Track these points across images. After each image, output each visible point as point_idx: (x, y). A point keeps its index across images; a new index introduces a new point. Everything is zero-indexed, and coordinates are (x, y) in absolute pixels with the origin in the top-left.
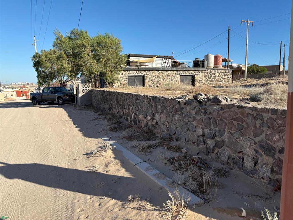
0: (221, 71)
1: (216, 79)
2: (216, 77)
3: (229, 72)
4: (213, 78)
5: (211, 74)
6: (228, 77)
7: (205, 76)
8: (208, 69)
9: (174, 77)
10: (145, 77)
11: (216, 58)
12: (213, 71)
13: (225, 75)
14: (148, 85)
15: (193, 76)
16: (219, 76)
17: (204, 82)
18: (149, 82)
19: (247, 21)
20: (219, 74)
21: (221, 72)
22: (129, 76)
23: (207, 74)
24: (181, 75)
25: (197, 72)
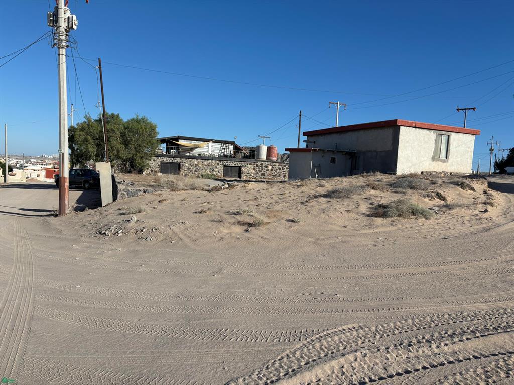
0: (274, 164)
1: (268, 173)
2: (268, 170)
3: (285, 166)
4: (265, 172)
5: (262, 167)
6: (284, 172)
7: (254, 169)
8: (258, 161)
9: (216, 167)
10: (181, 165)
11: (269, 150)
12: (265, 164)
13: (280, 169)
14: (184, 174)
15: (240, 168)
16: (272, 170)
17: (253, 175)
18: (185, 171)
19: (337, 104)
20: (273, 167)
21: (274, 166)
22: (161, 163)
23: (257, 166)
24: (224, 166)
25: (244, 164)
